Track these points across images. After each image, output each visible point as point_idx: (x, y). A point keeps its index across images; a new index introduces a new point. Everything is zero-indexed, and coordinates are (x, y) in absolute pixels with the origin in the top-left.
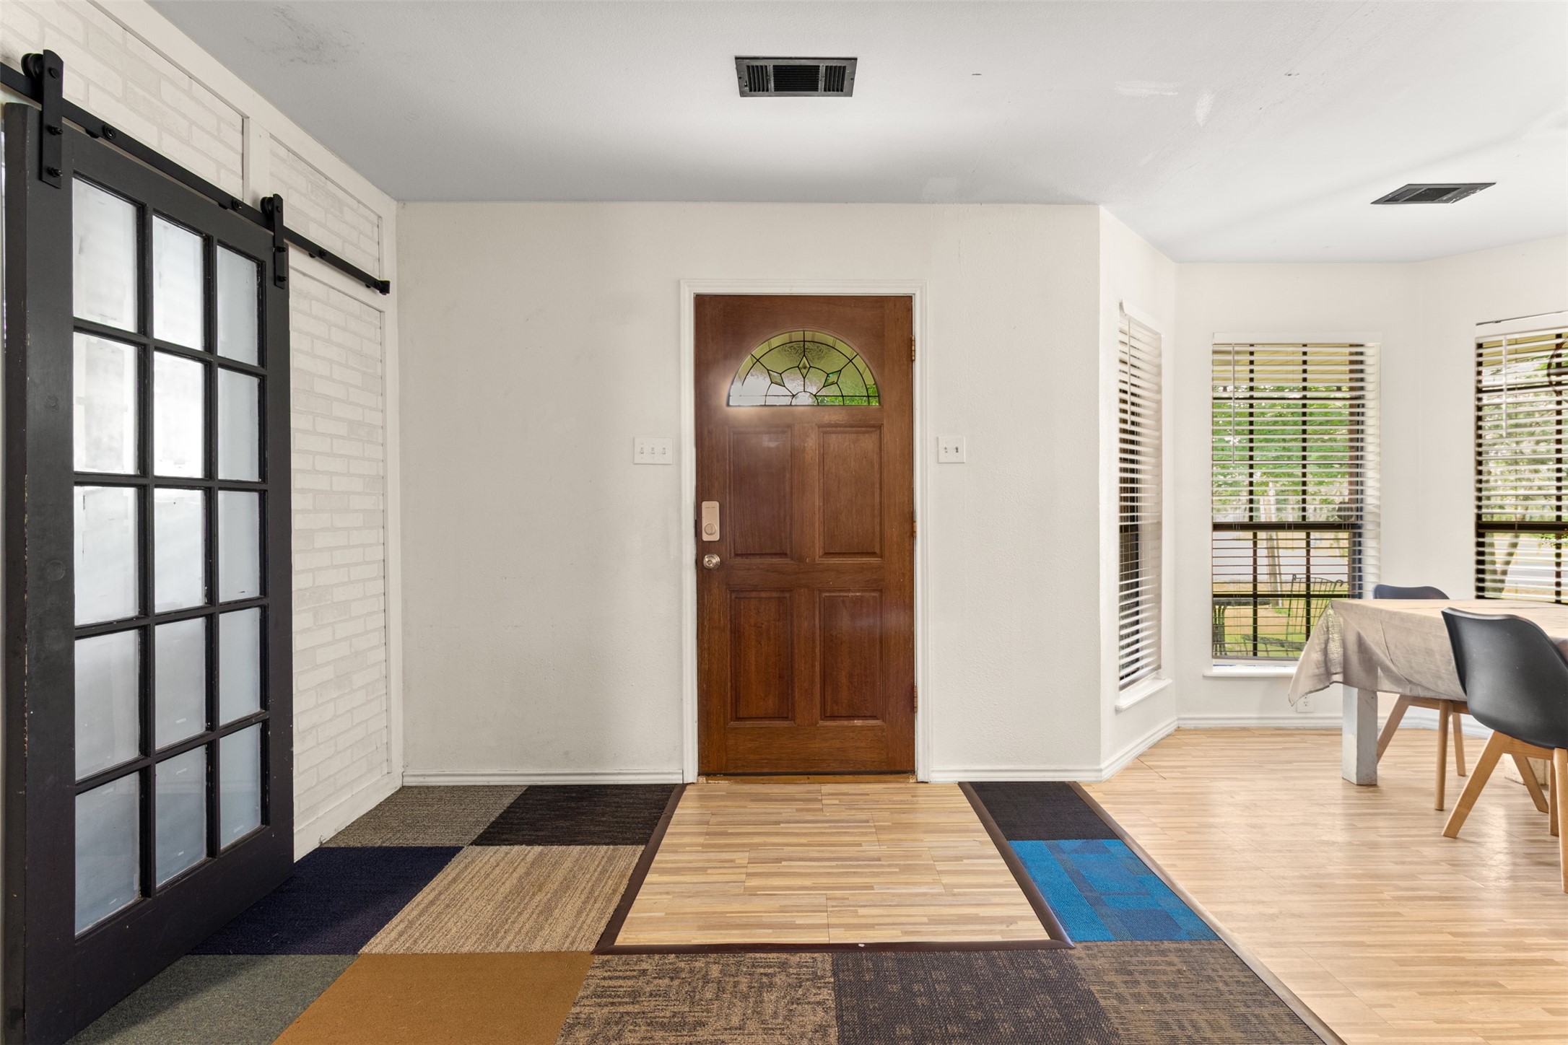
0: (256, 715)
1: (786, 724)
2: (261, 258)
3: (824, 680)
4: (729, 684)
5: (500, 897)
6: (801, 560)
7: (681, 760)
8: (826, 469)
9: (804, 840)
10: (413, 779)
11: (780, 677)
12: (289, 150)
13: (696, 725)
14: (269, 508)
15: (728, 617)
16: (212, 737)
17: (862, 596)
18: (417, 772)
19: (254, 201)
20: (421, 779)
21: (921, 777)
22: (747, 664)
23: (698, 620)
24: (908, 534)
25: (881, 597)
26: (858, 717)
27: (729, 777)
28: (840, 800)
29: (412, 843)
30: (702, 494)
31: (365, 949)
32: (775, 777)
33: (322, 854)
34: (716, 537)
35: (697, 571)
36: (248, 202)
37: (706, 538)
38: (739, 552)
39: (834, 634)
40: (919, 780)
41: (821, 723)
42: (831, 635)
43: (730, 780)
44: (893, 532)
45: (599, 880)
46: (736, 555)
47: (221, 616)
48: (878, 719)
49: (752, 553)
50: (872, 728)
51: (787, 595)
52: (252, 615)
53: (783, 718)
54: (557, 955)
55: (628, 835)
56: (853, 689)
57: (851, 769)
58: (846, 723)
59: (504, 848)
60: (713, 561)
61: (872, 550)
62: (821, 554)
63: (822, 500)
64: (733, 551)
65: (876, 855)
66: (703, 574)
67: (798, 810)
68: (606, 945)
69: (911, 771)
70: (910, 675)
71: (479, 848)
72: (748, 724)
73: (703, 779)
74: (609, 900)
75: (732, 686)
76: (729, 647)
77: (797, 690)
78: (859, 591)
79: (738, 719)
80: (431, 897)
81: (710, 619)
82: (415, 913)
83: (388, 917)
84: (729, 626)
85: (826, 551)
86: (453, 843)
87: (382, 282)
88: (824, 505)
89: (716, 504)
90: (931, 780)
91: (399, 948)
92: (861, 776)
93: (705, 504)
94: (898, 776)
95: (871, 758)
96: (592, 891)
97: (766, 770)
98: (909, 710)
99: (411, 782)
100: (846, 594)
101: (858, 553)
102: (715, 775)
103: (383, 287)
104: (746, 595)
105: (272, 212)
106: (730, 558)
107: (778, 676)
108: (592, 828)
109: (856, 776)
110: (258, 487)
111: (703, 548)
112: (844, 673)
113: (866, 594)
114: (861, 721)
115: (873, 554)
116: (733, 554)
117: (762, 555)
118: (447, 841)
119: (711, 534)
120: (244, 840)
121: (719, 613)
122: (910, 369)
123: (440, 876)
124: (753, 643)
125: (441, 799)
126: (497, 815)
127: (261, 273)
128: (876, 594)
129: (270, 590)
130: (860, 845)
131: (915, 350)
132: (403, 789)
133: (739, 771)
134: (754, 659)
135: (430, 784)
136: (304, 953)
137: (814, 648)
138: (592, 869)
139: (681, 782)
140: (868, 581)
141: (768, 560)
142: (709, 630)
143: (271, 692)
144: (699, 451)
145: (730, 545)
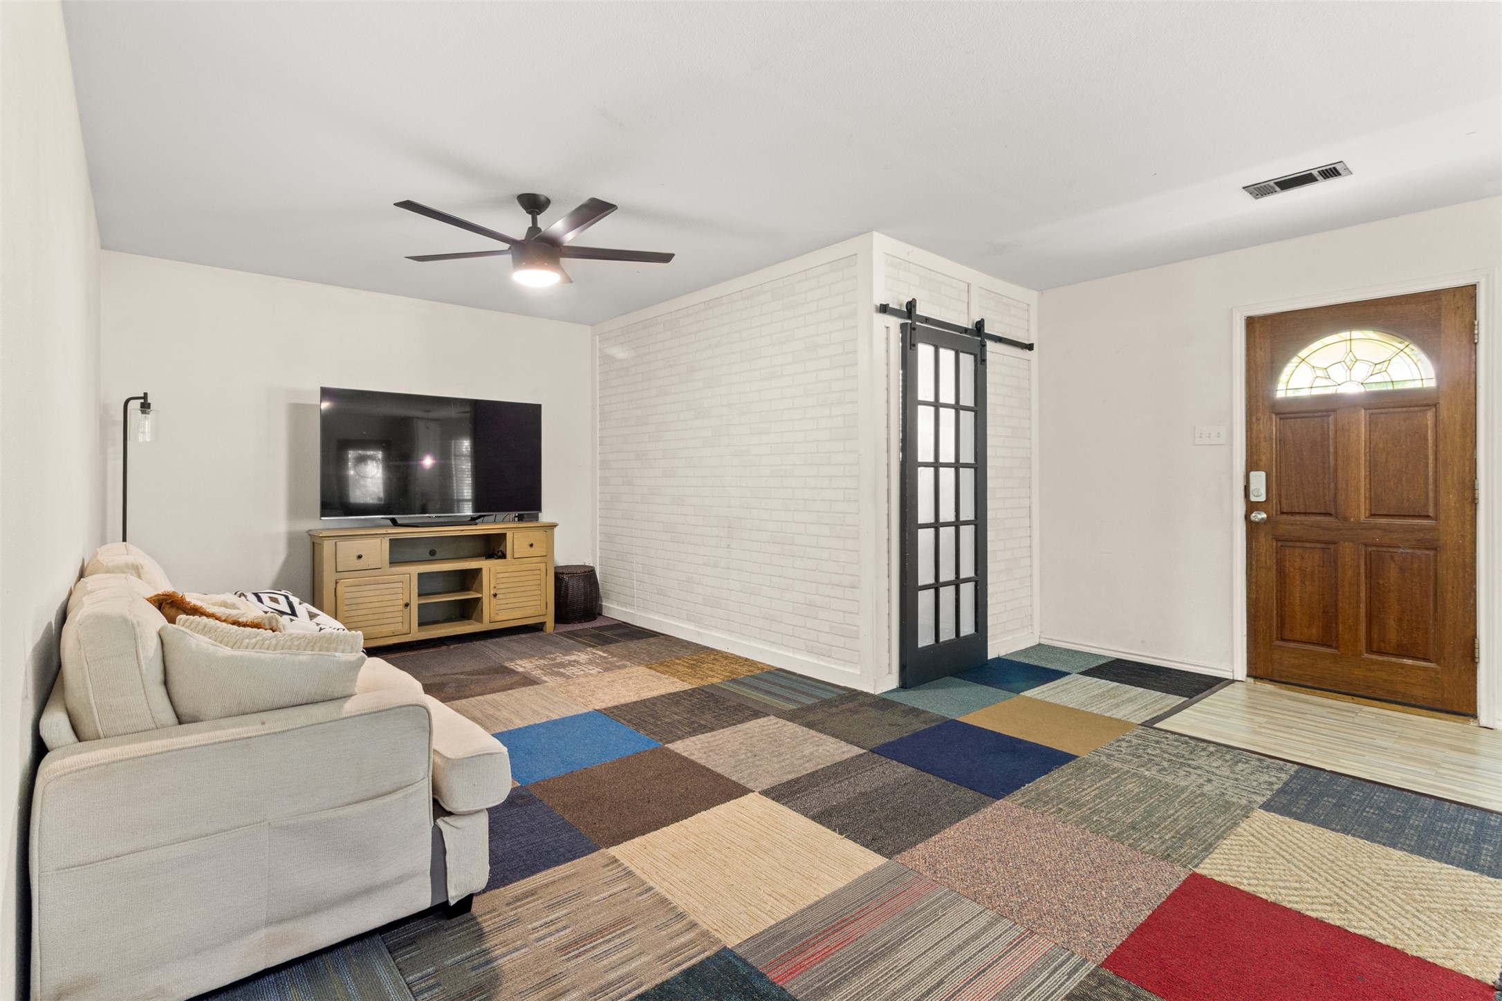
0: (973, 577)
1: (1329, 650)
2: (975, 353)
3: (1370, 620)
4: (1275, 612)
5: (1090, 695)
6: (1346, 519)
7: (1232, 662)
8: (1372, 445)
9: (1321, 725)
10: (1045, 640)
11: (1324, 612)
12: (986, 290)
13: (1245, 638)
14: (978, 476)
15: (1274, 560)
16: (958, 582)
17: (1412, 553)
18: (1048, 637)
19: (973, 325)
20: (1050, 641)
21: (1483, 720)
22: (1292, 598)
23: (1247, 560)
24: (1470, 500)
25: (1436, 556)
26: (1409, 657)
27: (1275, 683)
28: (1377, 717)
29: (1044, 666)
30: (1251, 465)
31: (1022, 694)
32: (1318, 691)
33: (998, 660)
34: (1263, 498)
35: (1247, 524)
36: (970, 327)
37: (1253, 499)
38: (1285, 511)
39: (1381, 582)
40: (1481, 725)
41: (1366, 655)
42: (1378, 583)
43: (1275, 685)
44: (1450, 500)
45: (1152, 703)
46: (1282, 513)
47: (961, 527)
48: (1432, 662)
49: (1297, 511)
50: (1425, 669)
51: (1332, 546)
52: (972, 527)
53: (1327, 645)
54: (1119, 720)
55: (1178, 692)
56: (1403, 632)
57: (1399, 700)
58: (1394, 659)
59: (1096, 679)
60: (1260, 516)
61: (1425, 514)
62: (1367, 515)
63: (1368, 470)
64: (1279, 510)
65: (1386, 746)
66: (1252, 528)
67: (1328, 712)
68: (1149, 724)
69: (1475, 716)
70: (1471, 628)
71: (1081, 676)
72: (1292, 645)
73: (1251, 680)
74: (1155, 712)
75: (1277, 614)
76: (1275, 583)
77: (1340, 625)
78: (1410, 548)
79: (1283, 640)
80: (1054, 686)
81: (1257, 561)
82: (1045, 689)
83: (1033, 687)
84: (1275, 567)
85: (1373, 513)
86: (1067, 671)
87: (1030, 344)
88: (1370, 474)
89: (1263, 474)
90: (1497, 727)
91: (1038, 697)
92: (1410, 708)
93: (1252, 474)
94: (1456, 716)
95: (1422, 694)
96: (1146, 705)
97: (1310, 684)
98: (1469, 659)
99: (1044, 642)
100: (1396, 550)
101: (1408, 516)
102: (1262, 679)
103: (1030, 347)
104: (1290, 544)
105: (980, 328)
106: (1276, 515)
107: (1321, 611)
108: (1155, 684)
109: (1406, 707)
110: (974, 466)
111: (1251, 507)
112: (1392, 617)
113: (1418, 552)
114: (1411, 661)
115: (1428, 517)
116: (1279, 513)
117: (1306, 514)
118: (1063, 669)
119: (1257, 496)
120: (968, 636)
121: (1266, 557)
122: (1473, 352)
123: (1059, 681)
124: (1298, 582)
125: (1061, 653)
126: (1094, 666)
127: (976, 360)
128: (1431, 553)
129: (978, 517)
130: (1375, 739)
131: (1478, 334)
132: (1039, 644)
133: (1284, 680)
134: (1298, 595)
135: (1055, 645)
136: (996, 688)
137: (1358, 593)
138: (1148, 699)
139: (1232, 678)
140: (1419, 540)
141: (1313, 519)
142: (1257, 569)
143: (979, 567)
144: (1249, 433)
145: (1276, 505)
